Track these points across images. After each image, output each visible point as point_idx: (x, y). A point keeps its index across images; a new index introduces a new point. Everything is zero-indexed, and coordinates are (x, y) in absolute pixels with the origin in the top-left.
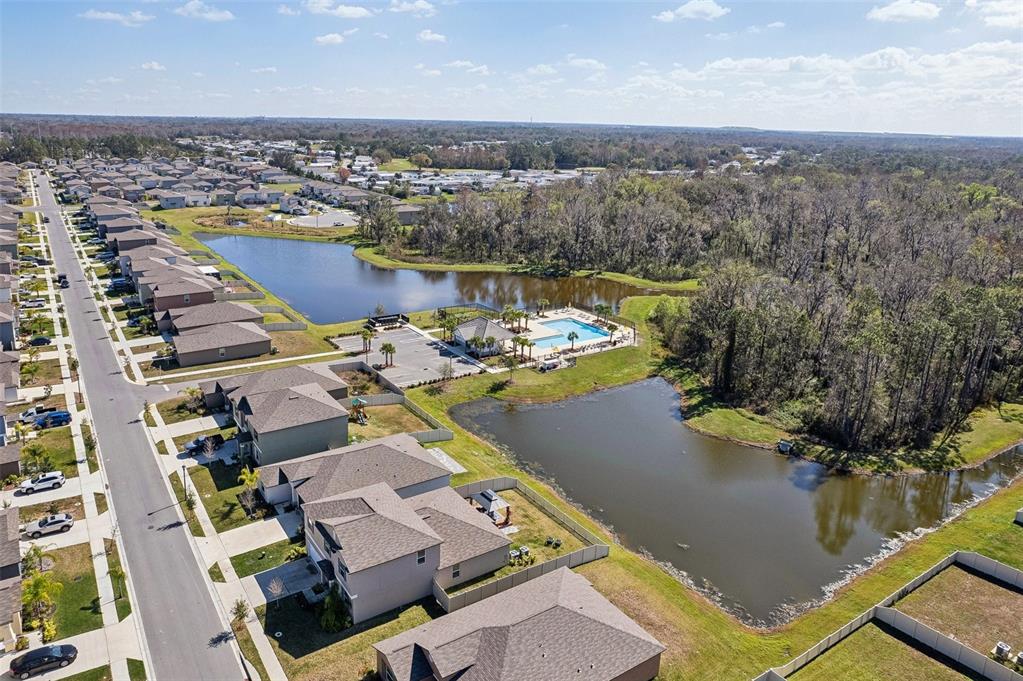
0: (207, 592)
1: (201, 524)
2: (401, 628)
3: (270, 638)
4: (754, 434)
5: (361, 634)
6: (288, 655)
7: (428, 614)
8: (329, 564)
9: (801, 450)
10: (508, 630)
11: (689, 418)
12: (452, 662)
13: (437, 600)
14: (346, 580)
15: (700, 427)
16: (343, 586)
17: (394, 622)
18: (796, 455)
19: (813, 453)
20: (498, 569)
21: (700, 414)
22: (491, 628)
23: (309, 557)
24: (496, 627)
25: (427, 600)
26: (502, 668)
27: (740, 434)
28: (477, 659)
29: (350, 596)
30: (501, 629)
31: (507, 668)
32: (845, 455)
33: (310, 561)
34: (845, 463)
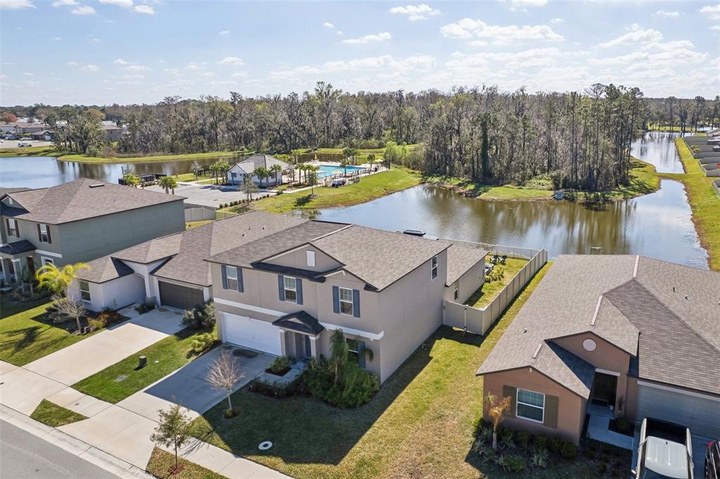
2: (447, 366)
3: (254, 458)
4: (532, 195)
5: (405, 391)
6: (314, 466)
7: (462, 342)
8: (302, 315)
9: (572, 195)
10: (638, 283)
11: (480, 194)
12: (624, 337)
13: (454, 328)
14: (357, 314)
15: (492, 197)
16: (345, 330)
17: (430, 363)
18: (572, 200)
19: (581, 196)
20: (481, 287)
21: (484, 192)
22: (612, 291)
23: (227, 343)
24: (618, 288)
25: (443, 331)
26: (678, 318)
27: (524, 196)
28: (637, 325)
29: (372, 336)
30: (627, 285)
31: (683, 318)
32: (599, 194)
33: (229, 347)
34: (604, 197)
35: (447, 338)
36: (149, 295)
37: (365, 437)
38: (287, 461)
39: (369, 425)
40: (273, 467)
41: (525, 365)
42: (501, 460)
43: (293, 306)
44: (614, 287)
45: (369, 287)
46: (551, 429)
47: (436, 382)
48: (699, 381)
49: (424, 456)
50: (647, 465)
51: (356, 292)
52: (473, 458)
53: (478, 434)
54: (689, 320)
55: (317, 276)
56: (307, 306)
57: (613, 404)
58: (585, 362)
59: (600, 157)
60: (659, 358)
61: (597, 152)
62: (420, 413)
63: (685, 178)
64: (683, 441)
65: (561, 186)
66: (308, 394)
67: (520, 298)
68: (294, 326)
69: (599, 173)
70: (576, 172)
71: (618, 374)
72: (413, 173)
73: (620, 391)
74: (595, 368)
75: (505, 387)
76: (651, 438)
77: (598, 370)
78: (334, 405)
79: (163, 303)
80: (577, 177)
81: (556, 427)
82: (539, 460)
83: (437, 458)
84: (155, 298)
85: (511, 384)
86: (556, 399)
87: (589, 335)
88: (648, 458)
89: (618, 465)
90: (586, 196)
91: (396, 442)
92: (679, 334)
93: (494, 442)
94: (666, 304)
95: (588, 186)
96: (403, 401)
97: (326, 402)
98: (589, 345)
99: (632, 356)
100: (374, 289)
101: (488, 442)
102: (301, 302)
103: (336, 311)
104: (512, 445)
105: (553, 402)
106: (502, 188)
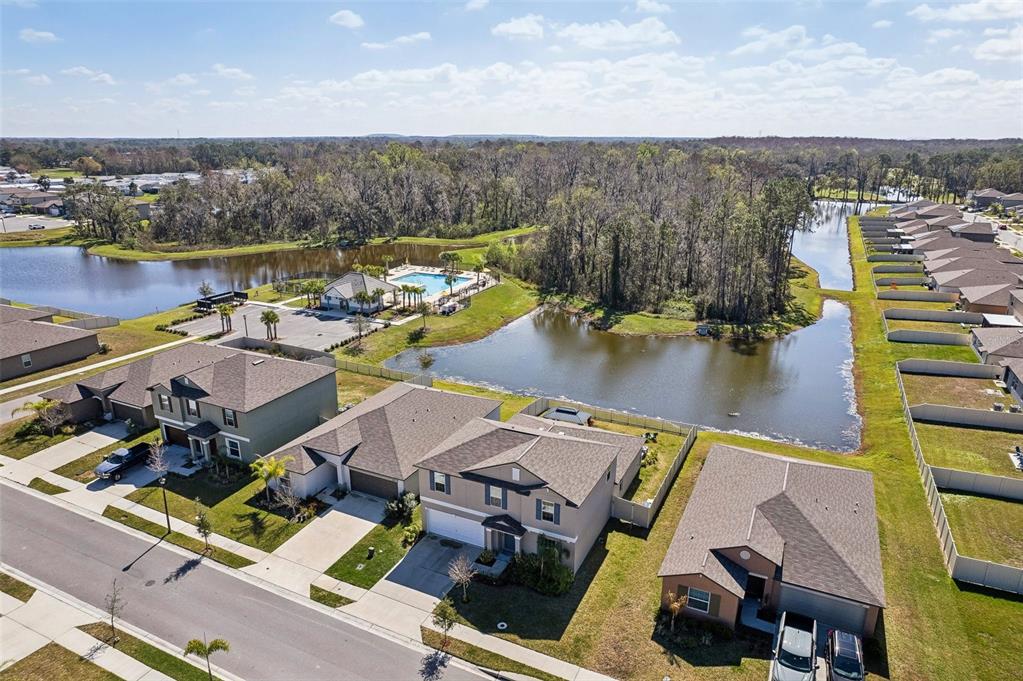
0: (341, 623)
1: (231, 551)
2: (623, 559)
3: (498, 635)
4: (673, 327)
5: (594, 582)
6: (544, 641)
7: (630, 535)
8: (506, 518)
9: (717, 330)
10: (786, 497)
11: (610, 327)
12: (771, 548)
13: (622, 520)
14: (557, 522)
15: (627, 331)
16: (548, 534)
17: (608, 556)
18: (716, 335)
19: (728, 329)
20: (638, 473)
21: (617, 322)
22: (765, 503)
23: (430, 533)
24: (769, 500)
25: (613, 524)
26: (817, 532)
27: (662, 329)
28: (783, 537)
29: (569, 540)
30: (777, 499)
31: (821, 531)
32: (749, 328)
33: (435, 537)
34: (754, 332)
35: (617, 531)
36: (340, 481)
37: (574, 620)
38: (521, 637)
39: (574, 610)
40: (514, 642)
41: (697, 572)
42: (679, 639)
43: (499, 510)
44: (766, 500)
45: (569, 503)
46: (714, 618)
47: (618, 575)
48: (827, 585)
49: (621, 635)
50: (783, 647)
51: (557, 507)
52: (656, 637)
53: (658, 619)
54: (825, 532)
55: (523, 489)
56: (511, 511)
57: (761, 597)
58: (741, 567)
59: (753, 280)
60: (798, 565)
61: (749, 275)
62: (610, 602)
63: (853, 298)
64: (811, 632)
65: (704, 315)
66: (519, 584)
67: (675, 486)
68: (502, 527)
69: (750, 301)
70: (723, 296)
71: (766, 578)
72: (527, 288)
73: (767, 590)
74: (748, 572)
75: (680, 586)
76: (787, 628)
77: (750, 574)
78: (544, 594)
79: (353, 488)
80: (724, 302)
81: (717, 615)
82: (706, 640)
83: (630, 637)
84: (345, 484)
85: (685, 584)
86: (720, 597)
87: (746, 548)
88: (785, 642)
89: (763, 645)
90: (733, 332)
91: (598, 624)
92: (815, 547)
93: (672, 628)
94: (808, 518)
95: (737, 316)
96: (594, 590)
97: (536, 591)
98: (745, 555)
99: (777, 566)
100: (575, 506)
101: (667, 626)
102: (505, 507)
103: (538, 517)
104: (685, 628)
105: (716, 599)
106: (636, 315)
